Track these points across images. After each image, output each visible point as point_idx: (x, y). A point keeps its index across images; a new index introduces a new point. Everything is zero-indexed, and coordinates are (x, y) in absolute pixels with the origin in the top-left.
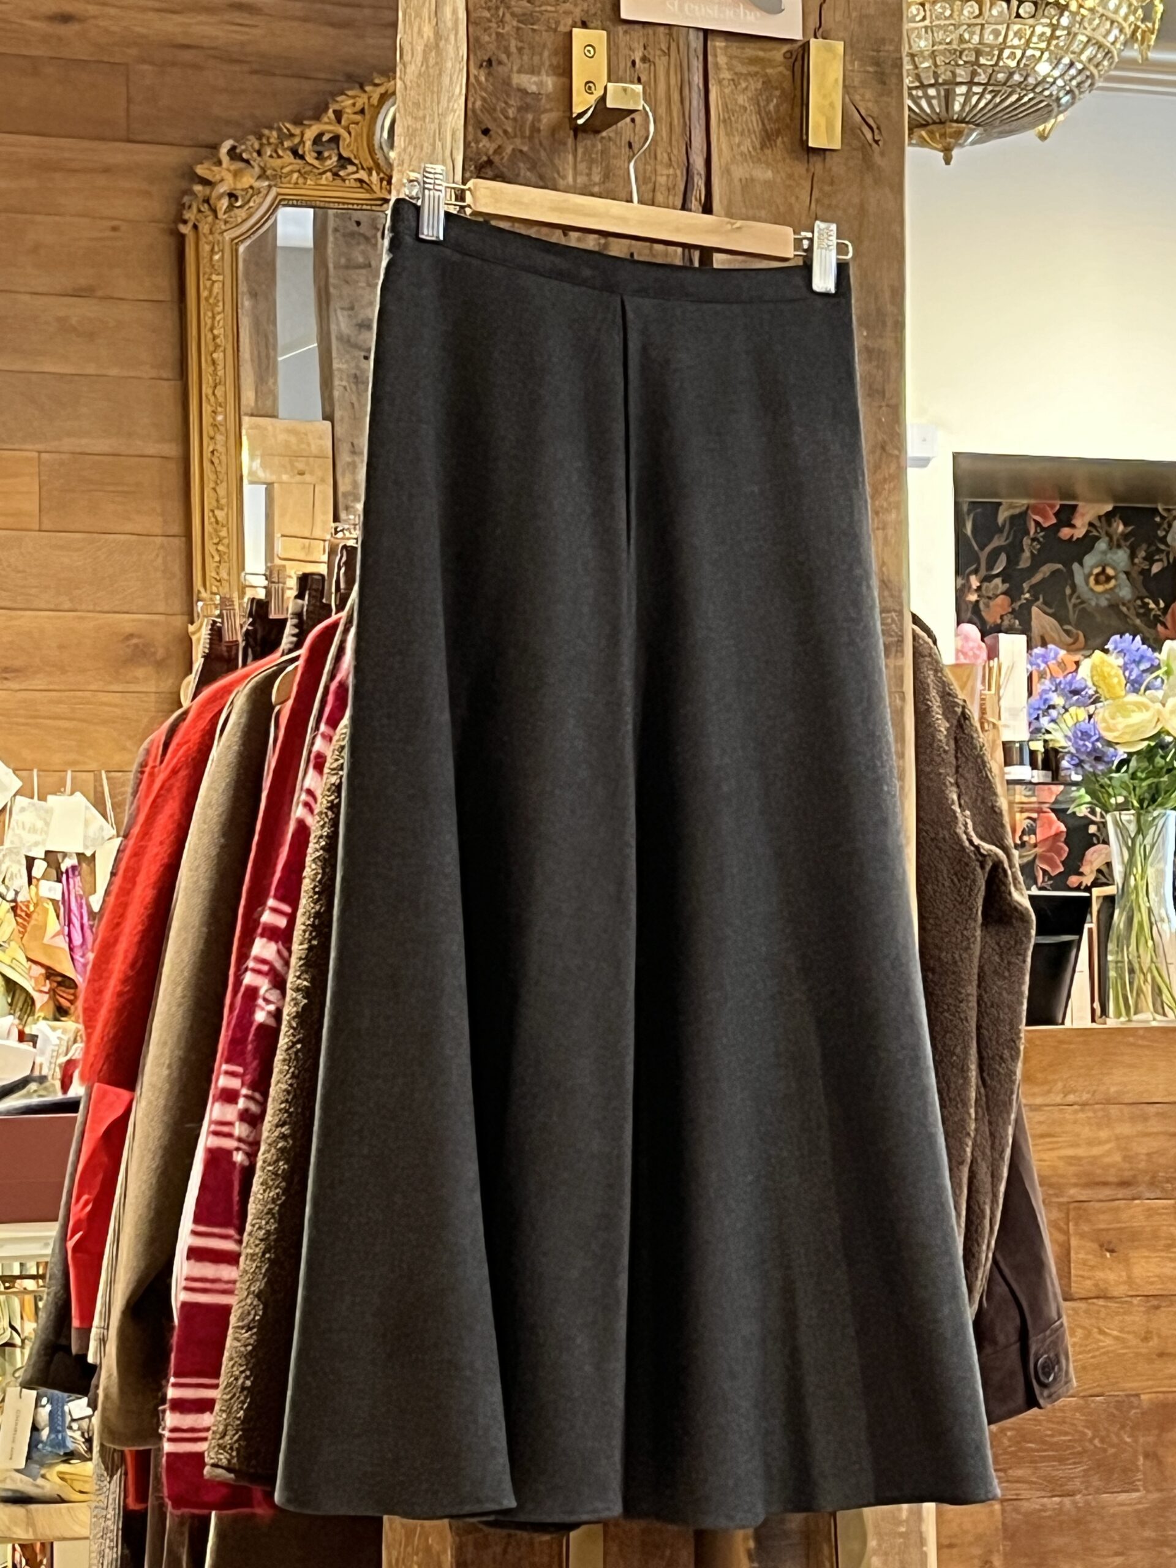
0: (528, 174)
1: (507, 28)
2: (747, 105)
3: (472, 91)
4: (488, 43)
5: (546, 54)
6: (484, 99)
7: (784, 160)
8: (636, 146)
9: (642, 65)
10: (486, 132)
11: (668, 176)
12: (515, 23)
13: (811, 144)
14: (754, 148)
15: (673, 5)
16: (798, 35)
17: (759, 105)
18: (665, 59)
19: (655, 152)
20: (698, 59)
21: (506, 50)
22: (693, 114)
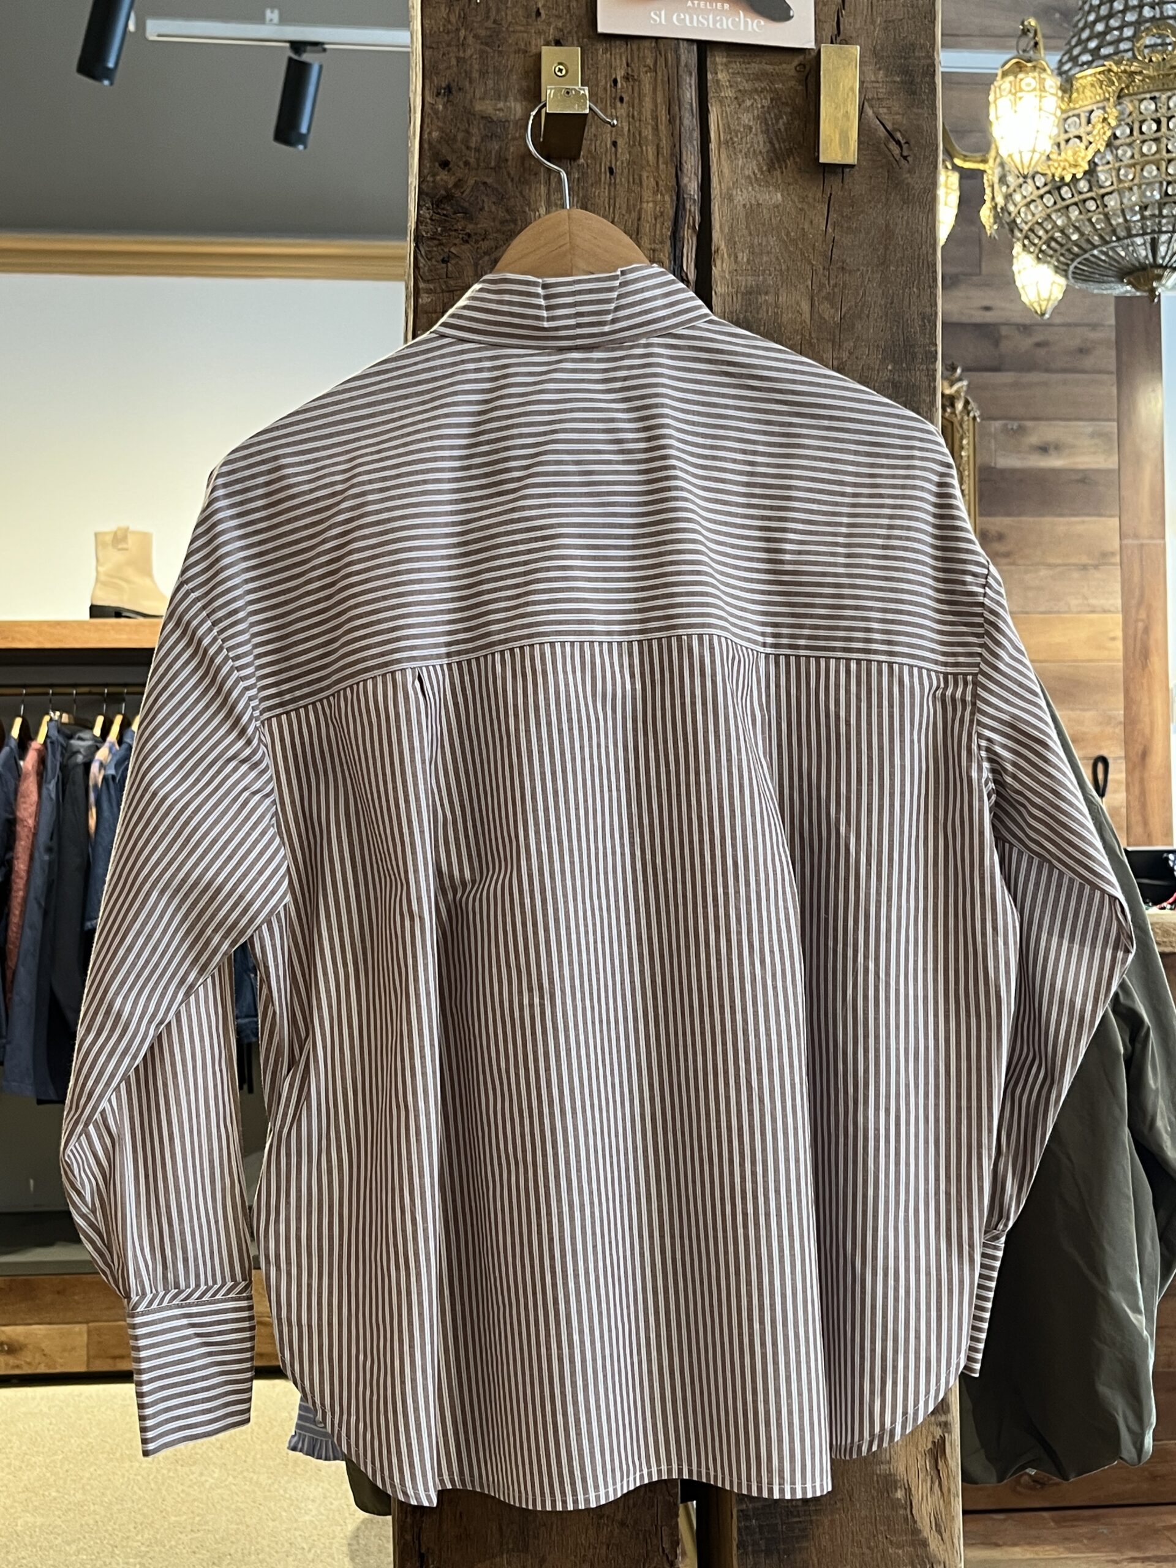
0: (493, 208)
1: (469, 52)
2: (751, 124)
3: (426, 120)
4: (449, 68)
5: (514, 77)
6: (442, 129)
7: (796, 182)
8: (618, 171)
9: (625, 84)
10: (445, 165)
11: (655, 202)
12: (478, 47)
13: (821, 161)
14: (762, 172)
15: (660, 17)
16: (811, 44)
18: (649, 75)
19: (640, 177)
20: (691, 74)
21: (468, 74)
22: (685, 135)
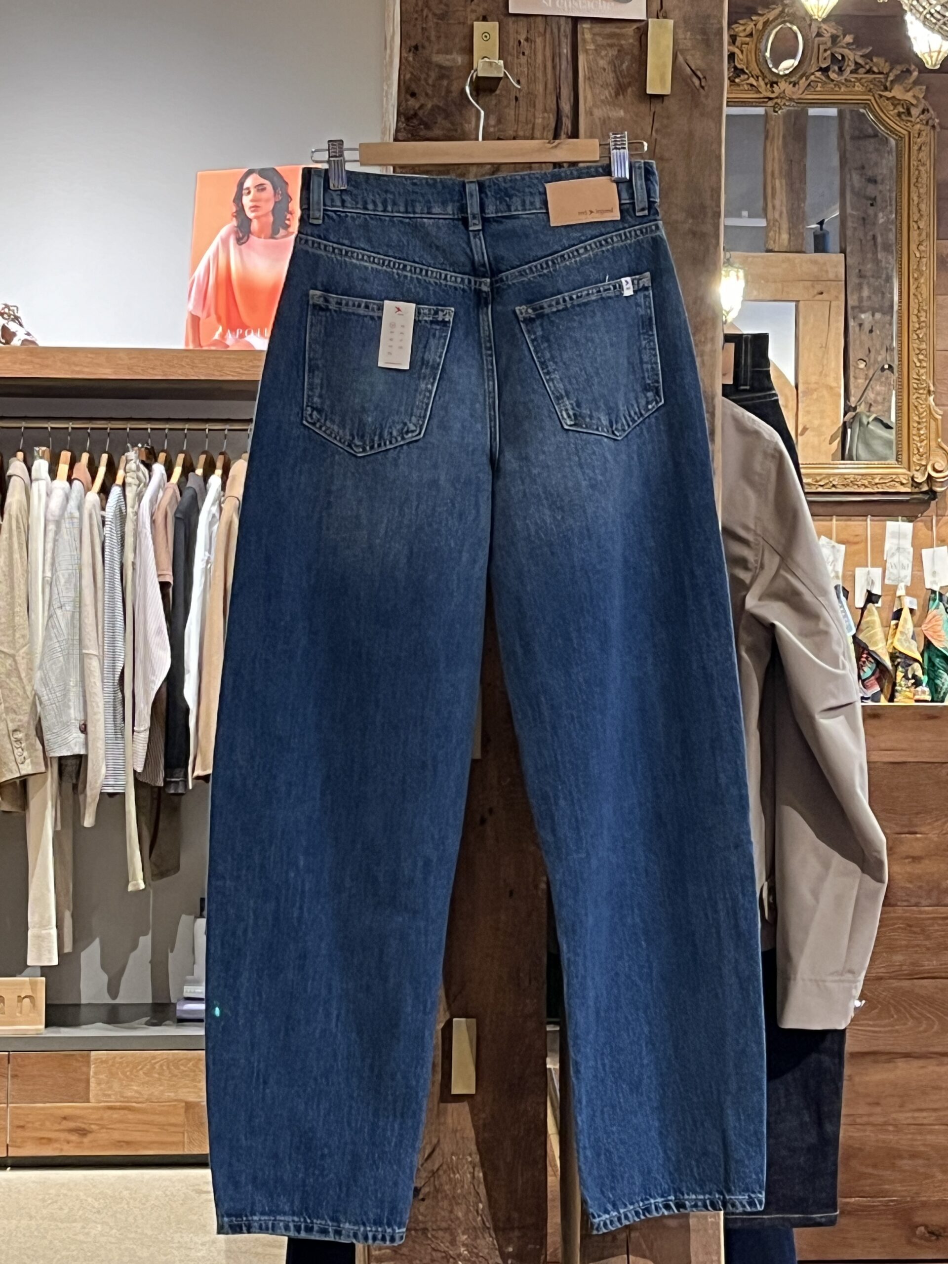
0: (443, 122)
1: (429, 24)
2: (606, 67)
3: (403, 67)
4: (416, 34)
5: (457, 40)
6: (412, 73)
7: (633, 104)
8: (520, 99)
9: (526, 43)
10: (413, 95)
11: (543, 118)
12: (435, 20)
13: (649, 92)
14: (611, 95)
15: (548, 2)
16: (644, 17)
17: (615, 66)
18: (541, 38)
19: (535, 103)
20: (566, 36)
21: (428, 39)
22: (563, 75)
